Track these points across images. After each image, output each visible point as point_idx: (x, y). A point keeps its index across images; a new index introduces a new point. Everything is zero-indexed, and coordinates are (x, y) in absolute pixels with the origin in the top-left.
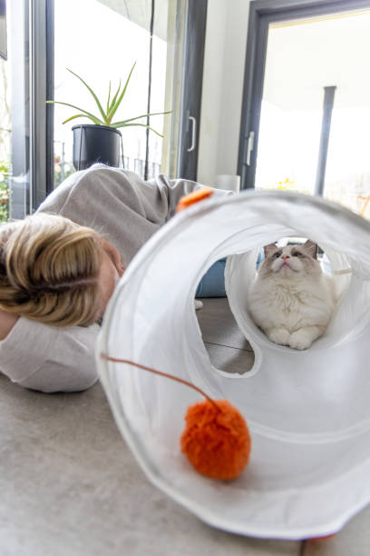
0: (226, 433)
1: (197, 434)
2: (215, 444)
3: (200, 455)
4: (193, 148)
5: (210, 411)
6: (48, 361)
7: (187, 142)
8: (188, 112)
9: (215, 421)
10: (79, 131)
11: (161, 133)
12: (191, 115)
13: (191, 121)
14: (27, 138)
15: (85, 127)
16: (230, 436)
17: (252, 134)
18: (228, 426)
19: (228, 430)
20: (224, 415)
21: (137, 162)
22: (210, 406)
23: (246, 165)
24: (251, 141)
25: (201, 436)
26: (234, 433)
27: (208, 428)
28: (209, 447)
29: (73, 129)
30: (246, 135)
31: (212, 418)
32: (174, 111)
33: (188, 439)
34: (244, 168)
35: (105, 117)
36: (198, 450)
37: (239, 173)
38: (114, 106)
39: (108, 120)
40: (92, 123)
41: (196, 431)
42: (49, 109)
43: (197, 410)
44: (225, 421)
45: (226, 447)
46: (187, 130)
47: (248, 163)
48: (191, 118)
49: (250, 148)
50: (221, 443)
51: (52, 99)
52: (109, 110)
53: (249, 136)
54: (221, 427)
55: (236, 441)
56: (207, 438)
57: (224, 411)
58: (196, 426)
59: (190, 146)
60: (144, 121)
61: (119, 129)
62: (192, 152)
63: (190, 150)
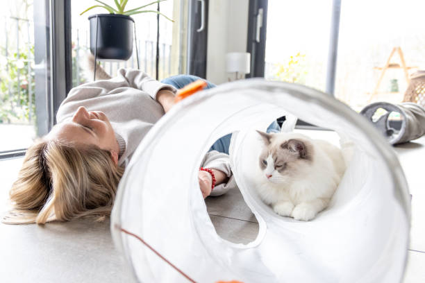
4: (202, 28)
7: (197, 24)
10: (95, 21)
11: (171, 18)
13: (200, 3)
14: (48, 29)
15: (101, 17)
17: (261, 11)
21: (148, 44)
23: (256, 41)
24: (259, 18)
29: (90, 18)
30: (255, 13)
34: (254, 45)
35: (119, 6)
37: (249, 50)
39: (122, 8)
40: (107, 12)
46: (196, 11)
47: (258, 39)
49: (259, 24)
53: (258, 13)
59: (200, 27)
60: (155, 7)
61: (131, 16)
62: (201, 32)
63: (199, 30)
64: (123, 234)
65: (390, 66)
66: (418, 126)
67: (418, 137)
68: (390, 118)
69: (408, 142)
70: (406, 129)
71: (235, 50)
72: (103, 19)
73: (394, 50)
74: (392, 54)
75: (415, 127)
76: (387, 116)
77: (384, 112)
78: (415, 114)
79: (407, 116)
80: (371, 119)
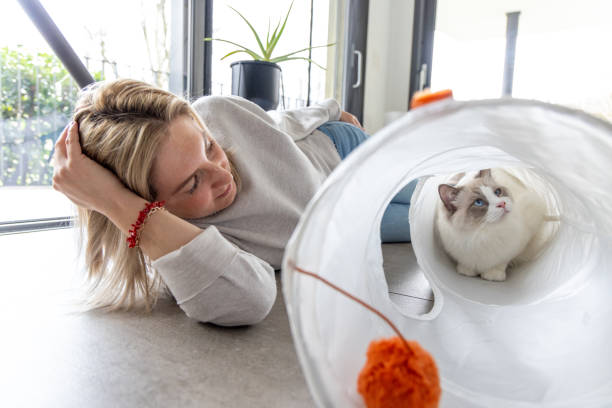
0: (418, 380)
1: (382, 375)
2: (404, 390)
3: (382, 400)
4: (358, 83)
5: (401, 352)
6: (221, 277)
7: (352, 78)
8: (353, 46)
9: (405, 364)
10: (237, 67)
11: (325, 66)
12: (357, 49)
13: (356, 56)
14: (185, 78)
15: (244, 63)
16: (422, 385)
17: (425, 67)
18: (421, 372)
19: (420, 377)
20: (416, 358)
21: (299, 102)
22: (400, 345)
24: (423, 75)
25: (387, 377)
26: (426, 381)
27: (397, 370)
28: (397, 393)
29: (232, 66)
30: (418, 68)
31: (402, 359)
32: (338, 43)
33: (371, 379)
35: (264, 52)
36: (381, 393)
38: (275, 40)
39: (268, 55)
40: (250, 58)
41: (381, 370)
42: (207, 47)
43: (384, 347)
44: (418, 365)
45: (416, 396)
46: (352, 64)
48: (357, 52)
49: (422, 81)
50: (410, 391)
51: (211, 36)
52: (268, 45)
53: (421, 69)
54: (412, 372)
55: (428, 392)
56: (395, 381)
57: (417, 353)
58: (382, 365)
59: (355, 82)
60: (306, 54)
61: (278, 64)
62: (357, 88)
63: (355, 86)
72: (247, 66)
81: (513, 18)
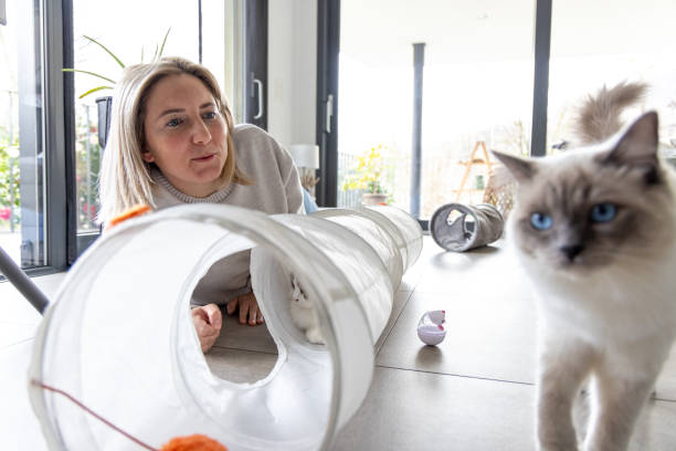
4: (260, 115)
7: (253, 109)
8: (253, 74)
10: (104, 104)
12: (256, 77)
13: (256, 85)
17: (331, 97)
23: (326, 132)
24: (329, 105)
29: (98, 101)
30: (324, 99)
34: (324, 136)
37: (319, 143)
46: (253, 94)
47: (328, 129)
48: (257, 81)
49: (329, 112)
51: (71, 65)
53: (327, 100)
59: (257, 114)
62: (259, 120)
63: (257, 117)
64: (47, 392)
65: (475, 161)
66: (492, 227)
67: (494, 240)
68: (466, 220)
69: (486, 246)
70: (478, 233)
71: (301, 142)
73: (478, 143)
74: (476, 148)
75: (489, 230)
76: (464, 217)
77: (460, 214)
78: (488, 216)
79: (479, 218)
80: (446, 222)
81: (419, 49)
